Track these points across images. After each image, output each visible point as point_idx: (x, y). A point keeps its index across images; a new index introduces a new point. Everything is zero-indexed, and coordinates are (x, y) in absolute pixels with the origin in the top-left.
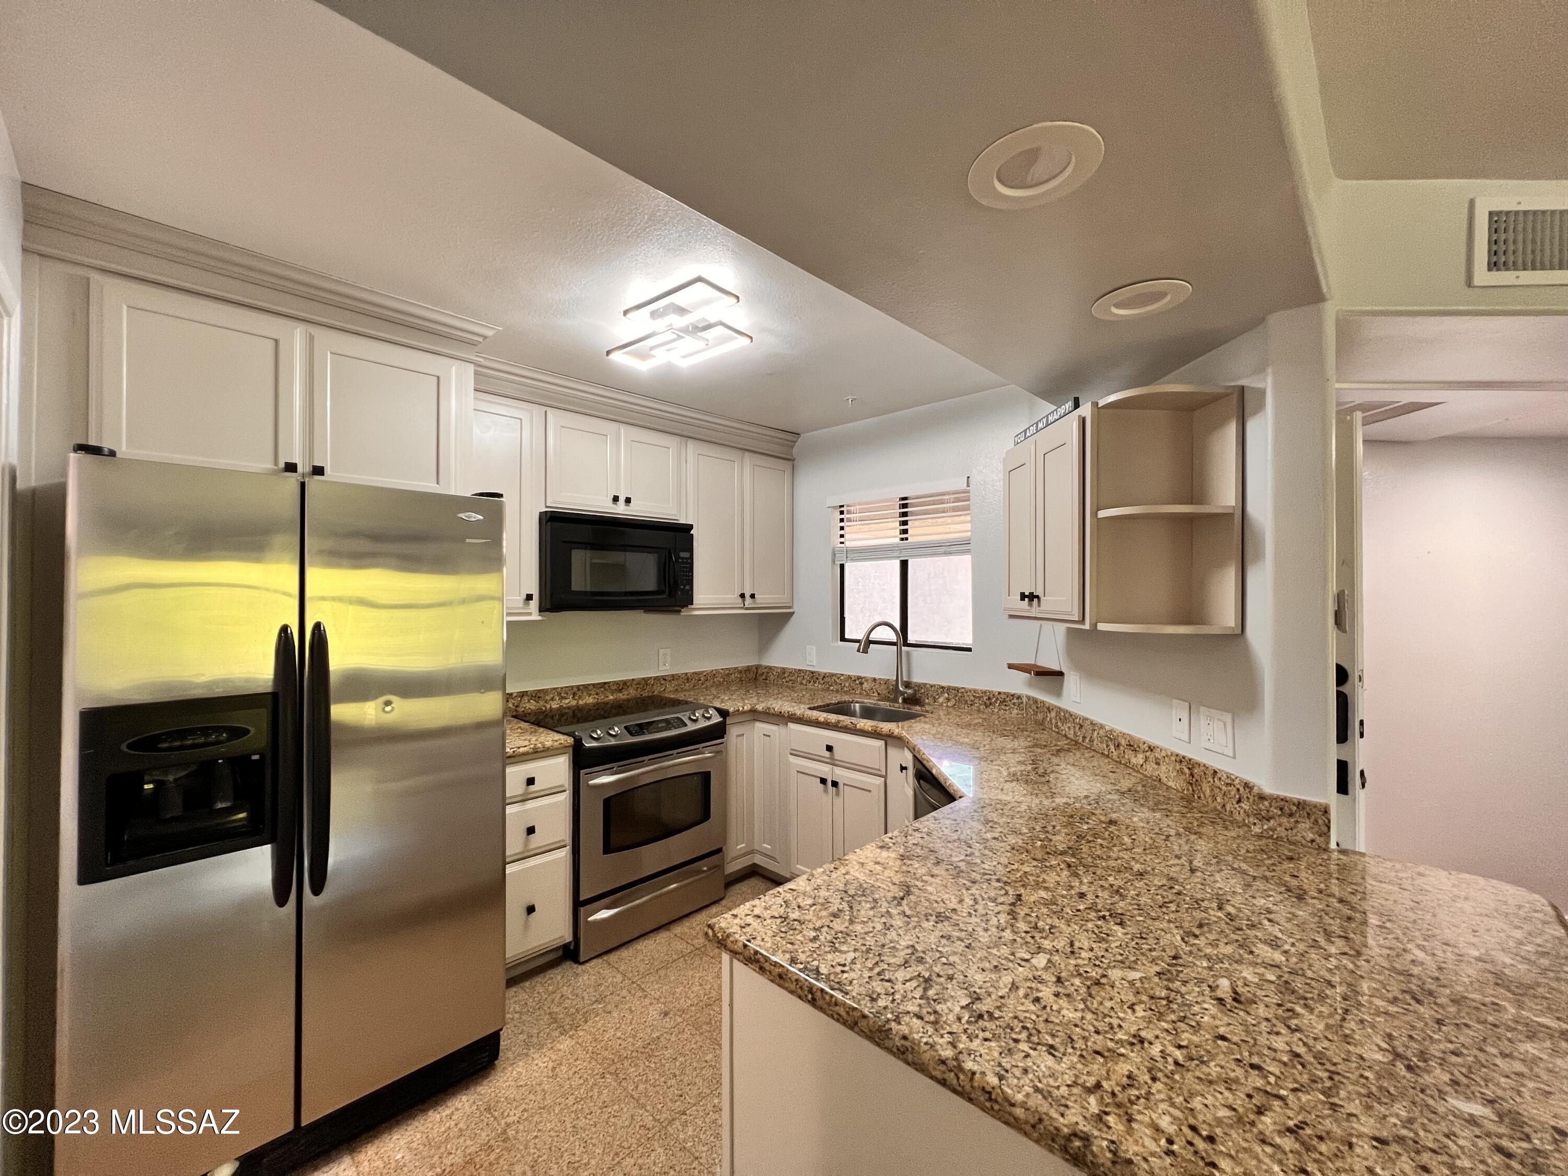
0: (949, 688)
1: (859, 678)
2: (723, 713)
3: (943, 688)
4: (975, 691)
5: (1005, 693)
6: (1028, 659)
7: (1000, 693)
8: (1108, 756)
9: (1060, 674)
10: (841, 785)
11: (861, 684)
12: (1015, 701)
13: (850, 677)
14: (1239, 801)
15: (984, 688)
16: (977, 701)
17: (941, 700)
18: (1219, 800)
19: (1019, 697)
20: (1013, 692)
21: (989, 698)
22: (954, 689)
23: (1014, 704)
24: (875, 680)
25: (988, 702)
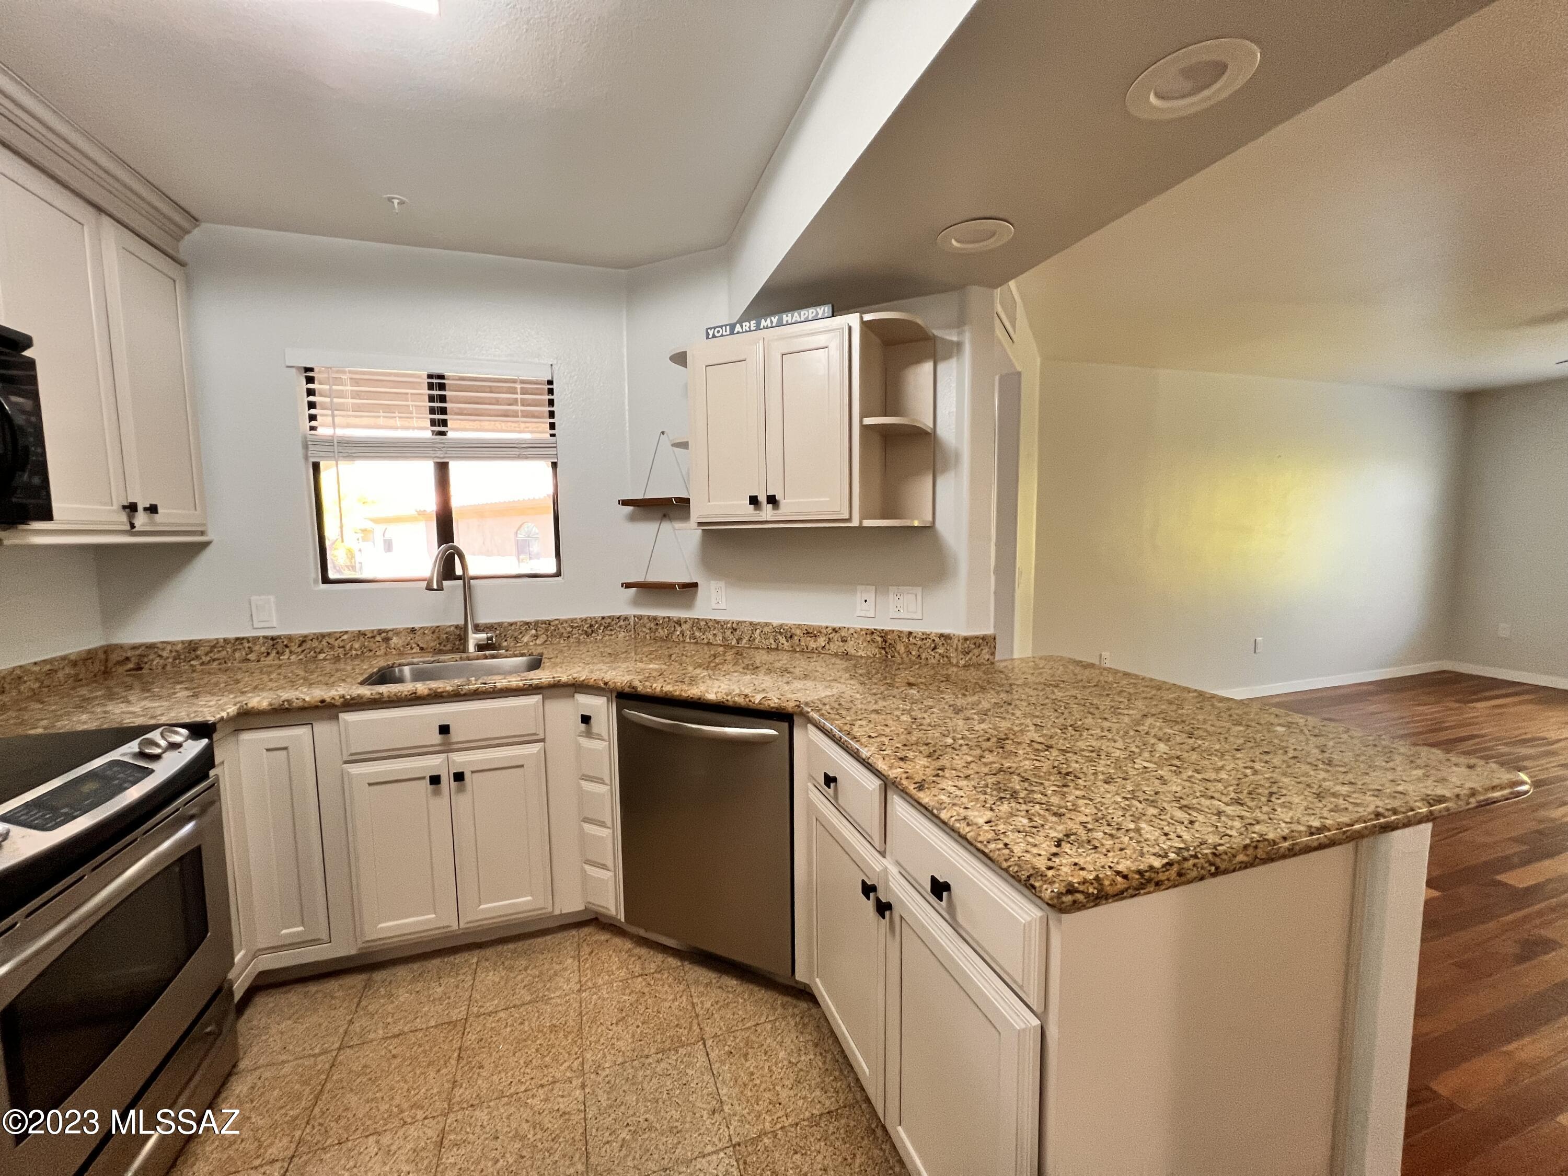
0: (537, 623)
1: (380, 632)
2: (199, 730)
3: (527, 623)
4: (572, 621)
5: (609, 617)
6: (639, 579)
7: (603, 618)
8: (777, 649)
9: (695, 585)
10: (467, 776)
11: (387, 640)
12: (622, 623)
13: (362, 634)
14: (935, 648)
15: (584, 616)
16: (575, 631)
17: (526, 639)
18: (914, 653)
19: (626, 619)
20: (618, 614)
21: (591, 626)
22: (544, 622)
23: (620, 627)
24: (413, 630)
25: (590, 631)
